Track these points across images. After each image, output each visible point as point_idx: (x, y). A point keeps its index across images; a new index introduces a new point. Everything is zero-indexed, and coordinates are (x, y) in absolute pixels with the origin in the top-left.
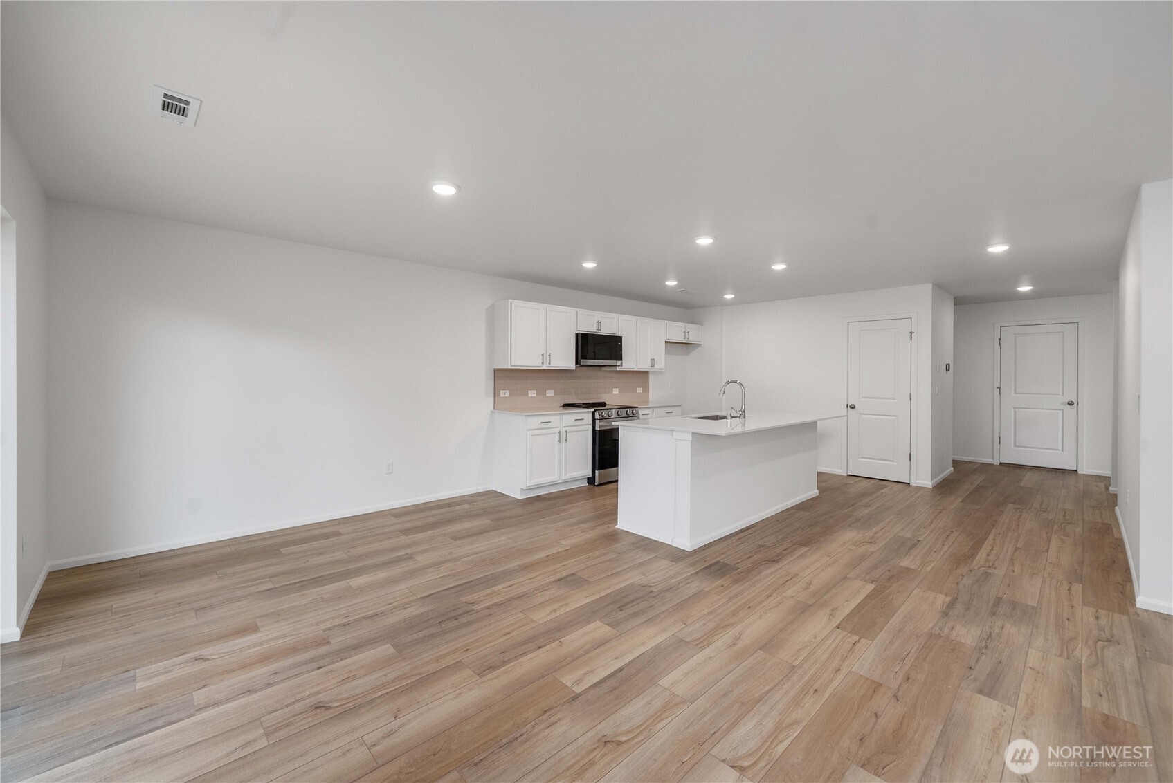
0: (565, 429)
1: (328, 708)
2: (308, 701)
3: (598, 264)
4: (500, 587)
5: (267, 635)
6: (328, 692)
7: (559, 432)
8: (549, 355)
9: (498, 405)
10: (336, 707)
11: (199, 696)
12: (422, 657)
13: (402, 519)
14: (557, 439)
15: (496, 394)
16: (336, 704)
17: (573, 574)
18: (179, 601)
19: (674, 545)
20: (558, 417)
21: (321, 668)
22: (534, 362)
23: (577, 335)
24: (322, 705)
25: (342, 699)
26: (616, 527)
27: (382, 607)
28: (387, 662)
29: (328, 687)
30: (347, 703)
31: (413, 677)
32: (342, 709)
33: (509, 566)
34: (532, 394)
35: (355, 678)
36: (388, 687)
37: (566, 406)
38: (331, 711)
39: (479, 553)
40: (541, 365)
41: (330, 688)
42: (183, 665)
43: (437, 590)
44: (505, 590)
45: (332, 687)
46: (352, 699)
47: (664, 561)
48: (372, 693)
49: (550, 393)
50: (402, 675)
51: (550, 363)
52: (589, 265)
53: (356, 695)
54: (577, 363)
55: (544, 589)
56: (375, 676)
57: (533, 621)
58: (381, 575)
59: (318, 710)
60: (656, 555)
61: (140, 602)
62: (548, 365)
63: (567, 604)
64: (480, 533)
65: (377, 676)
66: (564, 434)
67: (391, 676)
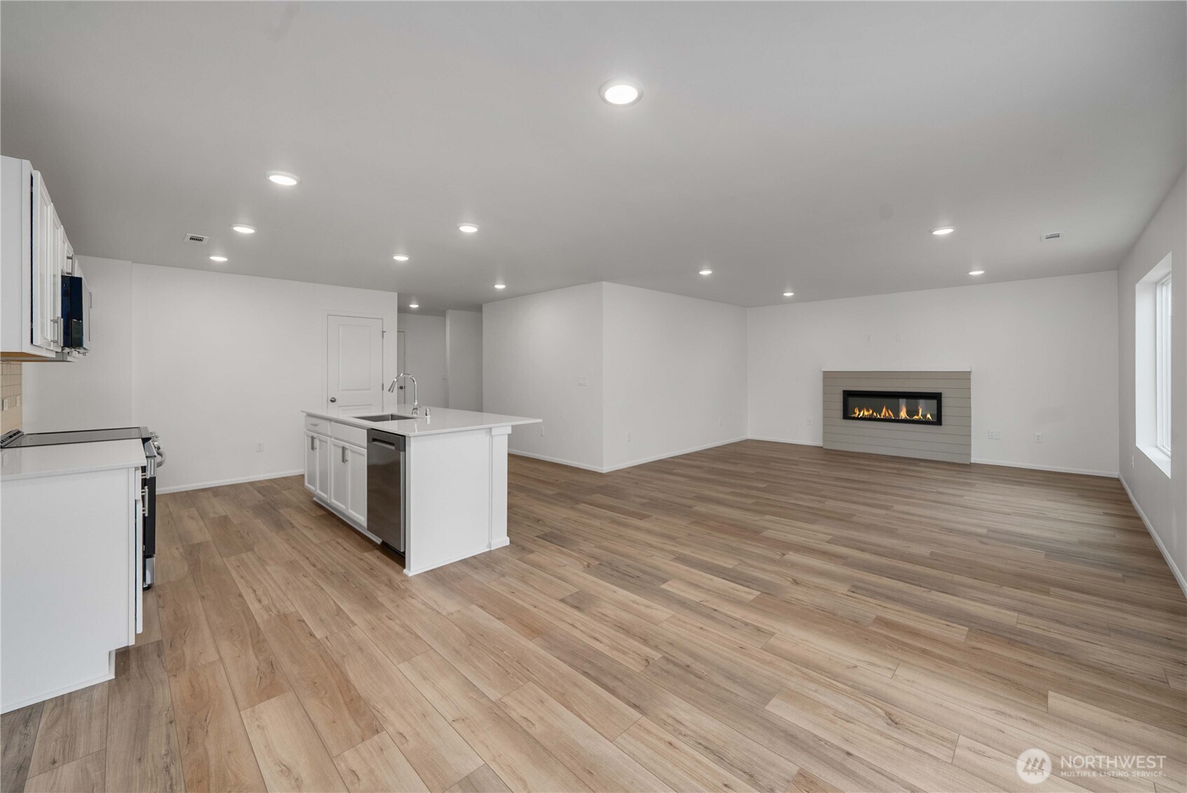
1: (889, 715)
6: (872, 726)
10: (881, 709)
12: (771, 675)
16: (879, 710)
24: (889, 720)
25: (870, 709)
28: (793, 697)
29: (867, 730)
30: (873, 704)
31: (804, 671)
32: (879, 703)
35: (837, 713)
36: (828, 683)
38: (888, 710)
41: (866, 727)
45: (864, 726)
46: (864, 702)
50: (806, 679)
53: (857, 701)
56: (822, 699)
59: (897, 720)
65: (821, 697)
67: (813, 686)
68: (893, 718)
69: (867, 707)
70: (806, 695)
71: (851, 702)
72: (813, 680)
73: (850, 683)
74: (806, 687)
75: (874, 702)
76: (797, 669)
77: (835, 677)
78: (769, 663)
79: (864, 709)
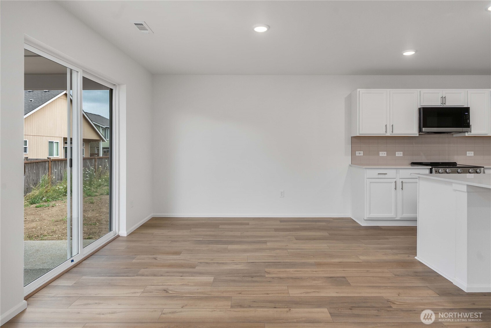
0: (401, 180)
2: (165, 287)
3: (416, 51)
4: (292, 270)
5: (180, 257)
6: (174, 286)
7: (396, 182)
8: (392, 126)
9: (355, 161)
11: (142, 271)
12: (219, 288)
13: (282, 223)
14: (394, 187)
15: (353, 154)
16: (171, 292)
17: (344, 277)
18: (170, 236)
19: (455, 283)
20: (394, 171)
21: (182, 276)
22: (380, 131)
23: (420, 109)
24: (167, 290)
25: (174, 291)
26: (416, 258)
27: (229, 261)
28: (206, 284)
29: (176, 284)
31: (206, 295)
32: (170, 295)
33: (309, 261)
34: (383, 154)
35: (188, 285)
37: (413, 164)
38: (167, 294)
39: (302, 249)
40: (385, 133)
41: (176, 285)
42: (149, 259)
43: (259, 261)
44: (293, 272)
45: (177, 285)
47: (430, 292)
48: (185, 294)
49: (399, 154)
50: (204, 292)
51: (392, 132)
52: (409, 53)
53: (180, 292)
54: (420, 130)
55: (315, 279)
56: (195, 288)
57: (288, 293)
58: (244, 247)
59: (164, 292)
60: (428, 285)
61: (162, 233)
62: (391, 133)
63: (318, 292)
64: (314, 239)
66: (401, 184)
68: (166, 292)
69: (176, 292)
70: (201, 287)
71: (183, 291)
72: (200, 293)
73: (184, 298)
74: (202, 289)
75: (173, 294)
76: (210, 295)
77: (192, 298)
78: (223, 292)
79: (177, 290)
